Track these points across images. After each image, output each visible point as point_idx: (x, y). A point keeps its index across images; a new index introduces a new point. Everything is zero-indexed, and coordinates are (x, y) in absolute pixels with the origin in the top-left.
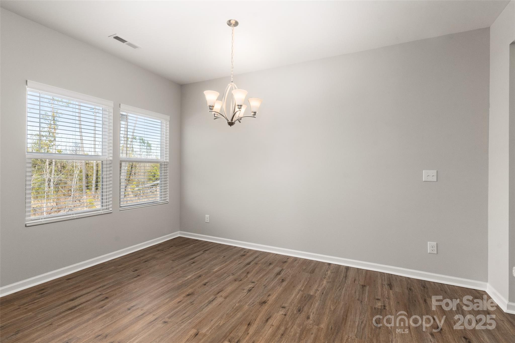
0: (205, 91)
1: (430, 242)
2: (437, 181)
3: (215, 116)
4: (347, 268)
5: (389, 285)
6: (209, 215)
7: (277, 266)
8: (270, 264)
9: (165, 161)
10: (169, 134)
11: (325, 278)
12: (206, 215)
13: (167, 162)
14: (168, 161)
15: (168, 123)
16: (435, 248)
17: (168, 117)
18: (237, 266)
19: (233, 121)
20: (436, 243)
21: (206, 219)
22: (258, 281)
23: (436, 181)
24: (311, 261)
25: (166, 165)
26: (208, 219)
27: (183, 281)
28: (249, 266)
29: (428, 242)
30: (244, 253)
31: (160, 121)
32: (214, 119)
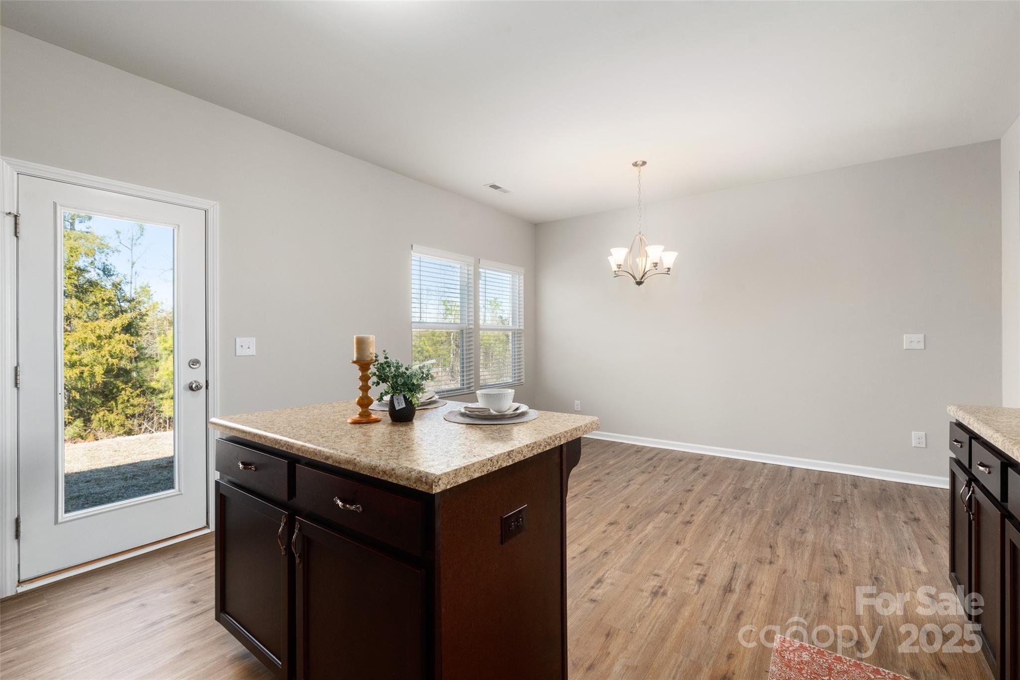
0: (613, 248)
1: (916, 432)
2: (925, 349)
3: (615, 274)
4: (791, 469)
5: (853, 485)
6: (579, 401)
7: (691, 463)
8: (680, 461)
9: (518, 328)
10: (524, 292)
11: (761, 475)
12: (576, 401)
13: (521, 330)
14: (522, 328)
15: (522, 277)
16: (924, 440)
17: (522, 270)
18: (637, 461)
19: (642, 280)
20: (924, 433)
21: (576, 406)
22: (672, 474)
23: (923, 348)
24: (736, 461)
25: (520, 333)
26: (579, 407)
27: (579, 471)
28: (652, 461)
29: (913, 432)
30: (639, 450)
31: (511, 276)
32: (615, 277)
